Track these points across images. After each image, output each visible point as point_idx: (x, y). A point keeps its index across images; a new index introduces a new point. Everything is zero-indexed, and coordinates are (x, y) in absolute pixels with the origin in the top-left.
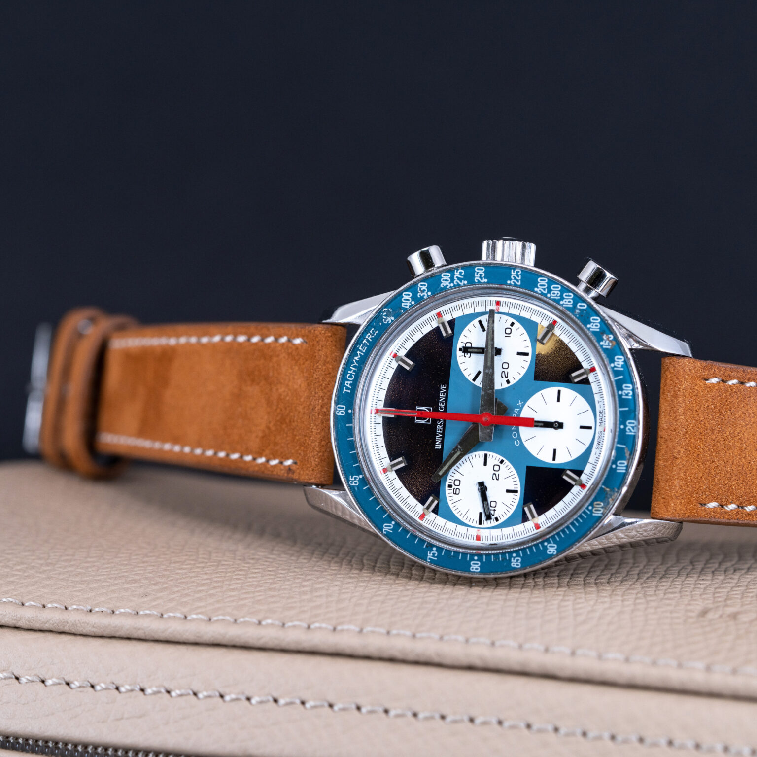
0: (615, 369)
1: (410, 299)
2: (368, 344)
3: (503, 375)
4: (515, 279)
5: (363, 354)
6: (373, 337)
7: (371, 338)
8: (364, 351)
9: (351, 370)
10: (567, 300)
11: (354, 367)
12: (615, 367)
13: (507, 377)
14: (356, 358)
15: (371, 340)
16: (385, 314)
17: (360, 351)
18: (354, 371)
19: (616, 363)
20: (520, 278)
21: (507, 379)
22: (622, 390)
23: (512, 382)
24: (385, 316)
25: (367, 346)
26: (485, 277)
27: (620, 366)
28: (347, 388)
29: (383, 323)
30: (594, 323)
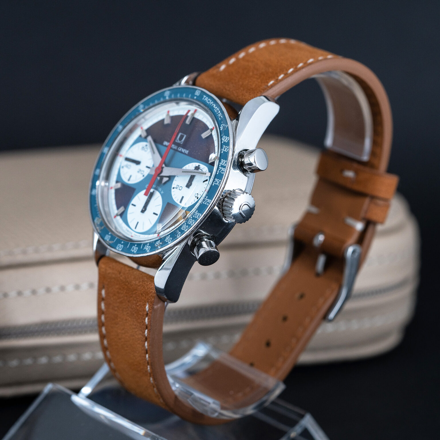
0: (146, 245)
1: (224, 141)
2: (217, 114)
3: (178, 186)
4: (207, 201)
5: (215, 109)
6: (219, 117)
7: (219, 116)
8: (215, 111)
9: (211, 102)
10: (185, 227)
11: (212, 104)
12: (147, 245)
13: (176, 188)
14: (215, 106)
15: (218, 115)
16: (225, 126)
17: (217, 108)
18: (210, 103)
19: (148, 246)
20: (206, 204)
21: (175, 188)
22: (136, 247)
23: (172, 190)
24: (224, 125)
25: (217, 113)
26: (215, 184)
27: (146, 248)
28: (205, 98)
29: (222, 123)
30: (169, 239)
